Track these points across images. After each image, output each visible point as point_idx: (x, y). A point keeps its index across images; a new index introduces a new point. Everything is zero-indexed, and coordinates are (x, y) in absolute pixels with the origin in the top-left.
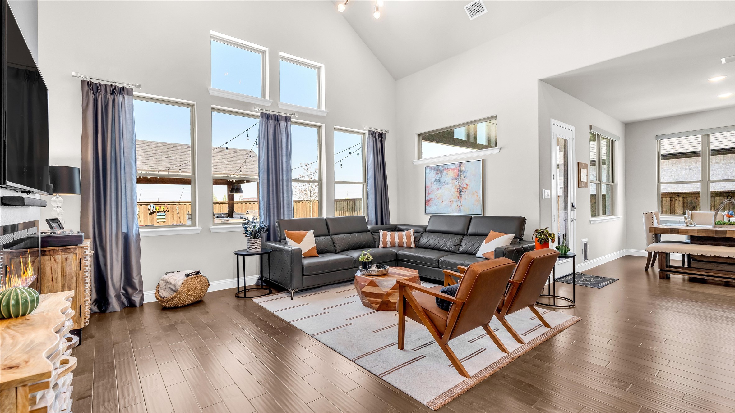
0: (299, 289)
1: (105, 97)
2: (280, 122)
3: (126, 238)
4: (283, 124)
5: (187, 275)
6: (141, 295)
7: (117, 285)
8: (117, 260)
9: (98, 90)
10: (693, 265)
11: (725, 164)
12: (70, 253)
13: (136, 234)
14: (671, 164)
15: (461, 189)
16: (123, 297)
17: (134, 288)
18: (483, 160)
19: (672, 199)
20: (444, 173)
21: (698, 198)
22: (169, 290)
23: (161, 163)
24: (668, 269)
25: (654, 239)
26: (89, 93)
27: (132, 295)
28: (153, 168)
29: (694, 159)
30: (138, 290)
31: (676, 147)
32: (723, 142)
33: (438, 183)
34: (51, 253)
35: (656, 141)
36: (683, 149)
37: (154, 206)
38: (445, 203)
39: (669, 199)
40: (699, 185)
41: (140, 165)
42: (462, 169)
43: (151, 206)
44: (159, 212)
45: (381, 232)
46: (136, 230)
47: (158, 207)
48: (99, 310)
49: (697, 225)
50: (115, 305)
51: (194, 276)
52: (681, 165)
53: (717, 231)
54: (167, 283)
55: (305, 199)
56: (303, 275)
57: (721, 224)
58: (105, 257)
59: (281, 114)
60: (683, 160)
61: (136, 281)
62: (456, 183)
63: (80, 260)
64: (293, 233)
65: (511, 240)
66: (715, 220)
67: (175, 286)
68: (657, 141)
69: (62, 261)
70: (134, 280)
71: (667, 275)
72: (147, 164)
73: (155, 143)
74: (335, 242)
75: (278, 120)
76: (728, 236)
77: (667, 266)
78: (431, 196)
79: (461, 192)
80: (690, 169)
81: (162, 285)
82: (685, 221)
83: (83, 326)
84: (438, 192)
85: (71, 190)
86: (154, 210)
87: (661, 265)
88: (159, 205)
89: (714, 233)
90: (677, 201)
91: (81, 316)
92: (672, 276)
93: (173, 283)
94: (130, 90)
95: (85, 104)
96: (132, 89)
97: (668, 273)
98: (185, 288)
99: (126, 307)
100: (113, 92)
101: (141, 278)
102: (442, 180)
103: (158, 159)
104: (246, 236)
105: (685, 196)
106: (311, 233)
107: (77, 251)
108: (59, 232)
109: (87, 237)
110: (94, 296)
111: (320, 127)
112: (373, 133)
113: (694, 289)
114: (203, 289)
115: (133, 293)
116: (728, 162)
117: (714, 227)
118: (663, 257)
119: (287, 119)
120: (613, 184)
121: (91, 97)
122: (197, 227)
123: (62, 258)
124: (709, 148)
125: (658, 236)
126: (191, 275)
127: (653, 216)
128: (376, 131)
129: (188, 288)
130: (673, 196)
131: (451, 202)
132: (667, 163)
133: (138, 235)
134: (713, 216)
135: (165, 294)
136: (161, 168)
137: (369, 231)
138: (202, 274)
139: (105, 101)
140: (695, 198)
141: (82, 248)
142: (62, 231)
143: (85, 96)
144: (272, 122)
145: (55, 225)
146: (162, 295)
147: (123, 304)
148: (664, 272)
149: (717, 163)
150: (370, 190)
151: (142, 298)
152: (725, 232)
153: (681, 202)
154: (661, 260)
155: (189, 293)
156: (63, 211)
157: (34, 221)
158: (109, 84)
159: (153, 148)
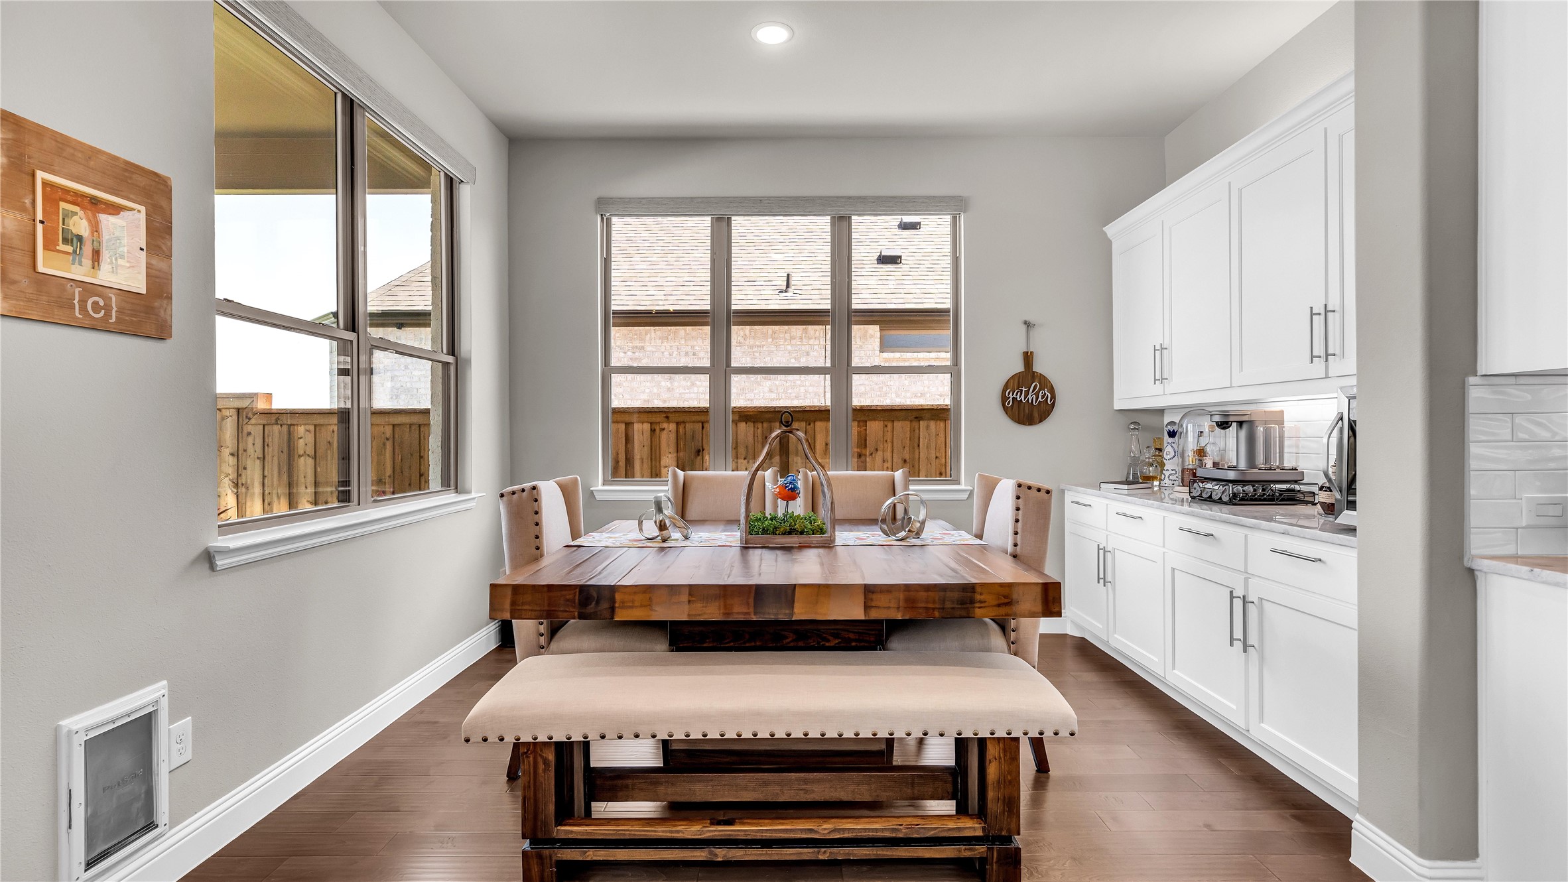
11: (751, 347)
19: (654, 426)
21: (705, 425)
29: (700, 331)
31: (669, 298)
32: (749, 297)
35: (600, 216)
36: (681, 302)
39: (647, 426)
40: (705, 383)
52: (678, 344)
53: (759, 593)
66: (748, 518)
68: (603, 215)
80: (694, 354)
89: (752, 600)
90: (665, 432)
105: (680, 419)
116: (757, 343)
124: (728, 305)
130: (658, 420)
132: (653, 335)
140: (701, 425)
153: (673, 436)
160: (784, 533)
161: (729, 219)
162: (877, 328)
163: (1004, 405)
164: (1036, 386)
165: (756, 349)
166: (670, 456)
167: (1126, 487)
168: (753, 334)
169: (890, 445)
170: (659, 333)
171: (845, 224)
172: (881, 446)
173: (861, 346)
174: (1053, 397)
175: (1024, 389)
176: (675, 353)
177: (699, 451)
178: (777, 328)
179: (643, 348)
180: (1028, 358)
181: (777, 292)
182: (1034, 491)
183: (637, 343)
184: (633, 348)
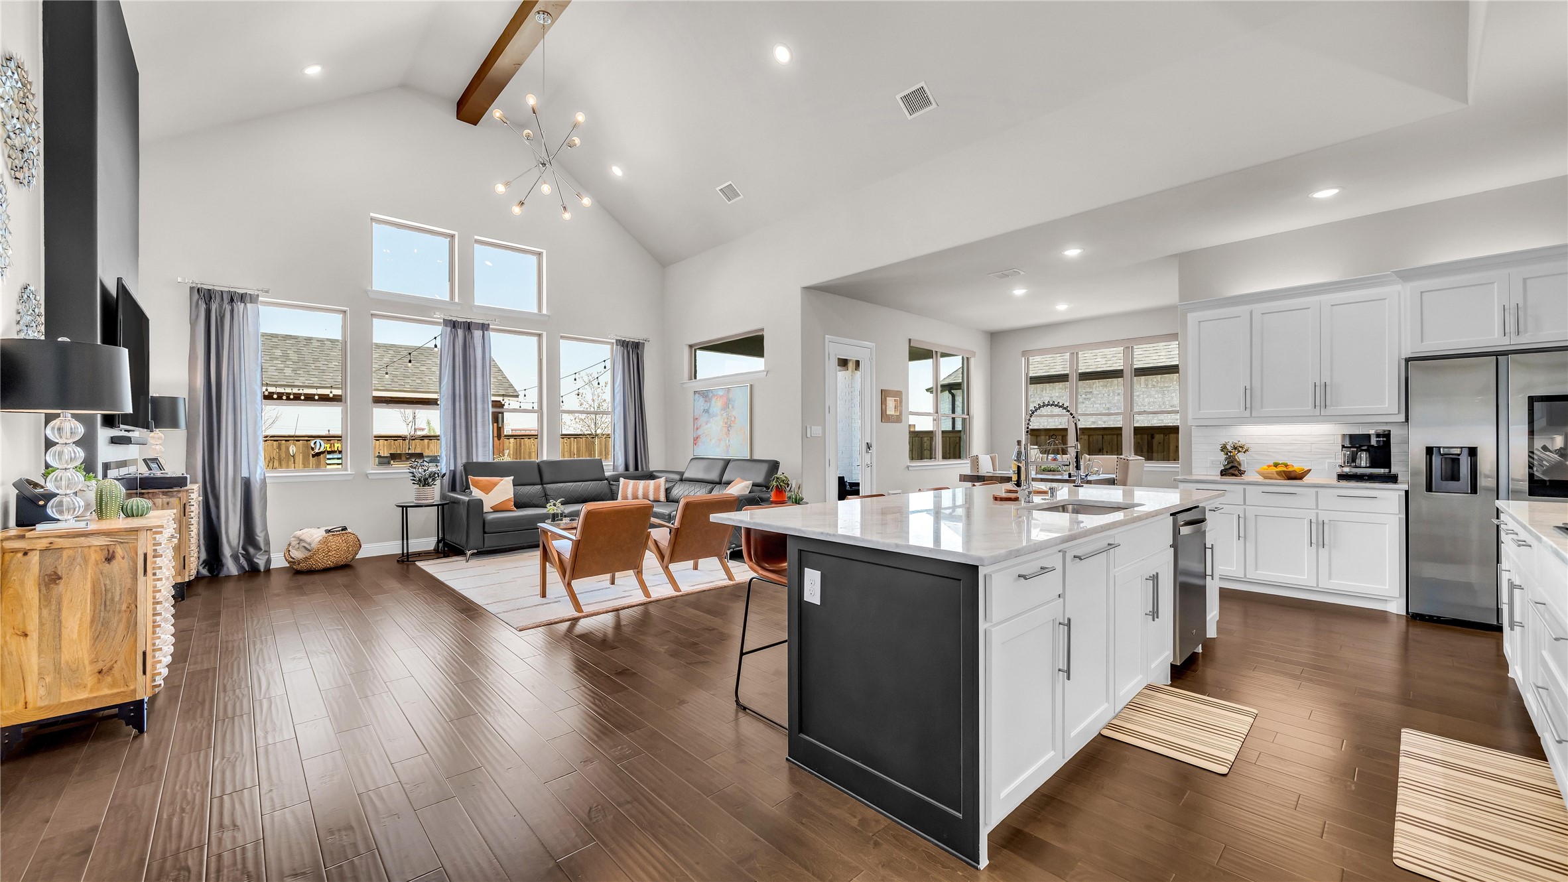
0: (479, 550)
1: (221, 306)
2: (473, 331)
3: (247, 485)
4: (477, 334)
5: (328, 531)
6: (267, 557)
7: (234, 542)
8: (235, 511)
9: (211, 298)
11: (1162, 388)
12: (172, 496)
13: (260, 479)
15: (729, 423)
16: (242, 560)
17: (258, 548)
18: (751, 386)
20: (713, 401)
22: (304, 550)
23: (326, 374)
26: (200, 302)
27: (254, 556)
28: (312, 382)
29: (1116, 381)
30: (262, 549)
32: (1161, 357)
33: (707, 414)
34: (150, 495)
35: (1023, 359)
37: (321, 441)
38: (713, 441)
40: (1120, 418)
41: (290, 378)
42: (731, 396)
43: (315, 443)
44: (329, 453)
45: (622, 480)
46: (261, 474)
47: (329, 445)
48: (210, 573)
50: (231, 568)
51: (338, 533)
54: (300, 540)
55: (586, 433)
56: (485, 532)
58: (218, 507)
59: (473, 321)
61: (260, 538)
62: (725, 415)
63: (185, 504)
64: (481, 481)
65: (748, 488)
67: (310, 544)
68: (1025, 357)
69: (163, 505)
70: (257, 538)
72: (301, 375)
73: (318, 341)
74: (548, 493)
75: (469, 329)
78: (700, 432)
79: (729, 427)
81: (294, 543)
83: (187, 580)
84: (706, 426)
85: (174, 424)
86: (322, 450)
88: (330, 440)
91: (184, 568)
93: (308, 540)
94: (255, 296)
95: (194, 317)
96: (258, 295)
98: (323, 546)
99: (246, 571)
100: (232, 300)
101: (267, 535)
102: (711, 411)
103: (321, 368)
104: (414, 483)
106: (508, 481)
107: (180, 495)
108: (158, 474)
109: (194, 482)
110: (203, 556)
111: (540, 335)
112: (624, 344)
114: (350, 549)
115: (256, 554)
116: (1166, 385)
119: (484, 327)
120: (967, 417)
121: (203, 307)
122: (349, 472)
123: (162, 502)
124: (1132, 365)
126: (333, 532)
128: (627, 340)
129: (329, 546)
131: (720, 440)
133: (264, 481)
135: (297, 554)
136: (325, 382)
137: (607, 479)
138: (349, 530)
139: (220, 312)
141: (187, 491)
142: (163, 472)
143: (194, 307)
144: (460, 332)
145: (153, 465)
146: (293, 556)
147: (243, 567)
149: (1154, 386)
150: (617, 423)
151: (269, 561)
155: (330, 553)
156: (163, 450)
157: (126, 461)
158: (227, 289)
159: (314, 349)
161: (1077, 354)
168: (1163, 380)
170: (1101, 383)
171: (1130, 350)
176: (1111, 394)
179: (1091, 392)
183: (1088, 390)
184: (1086, 392)
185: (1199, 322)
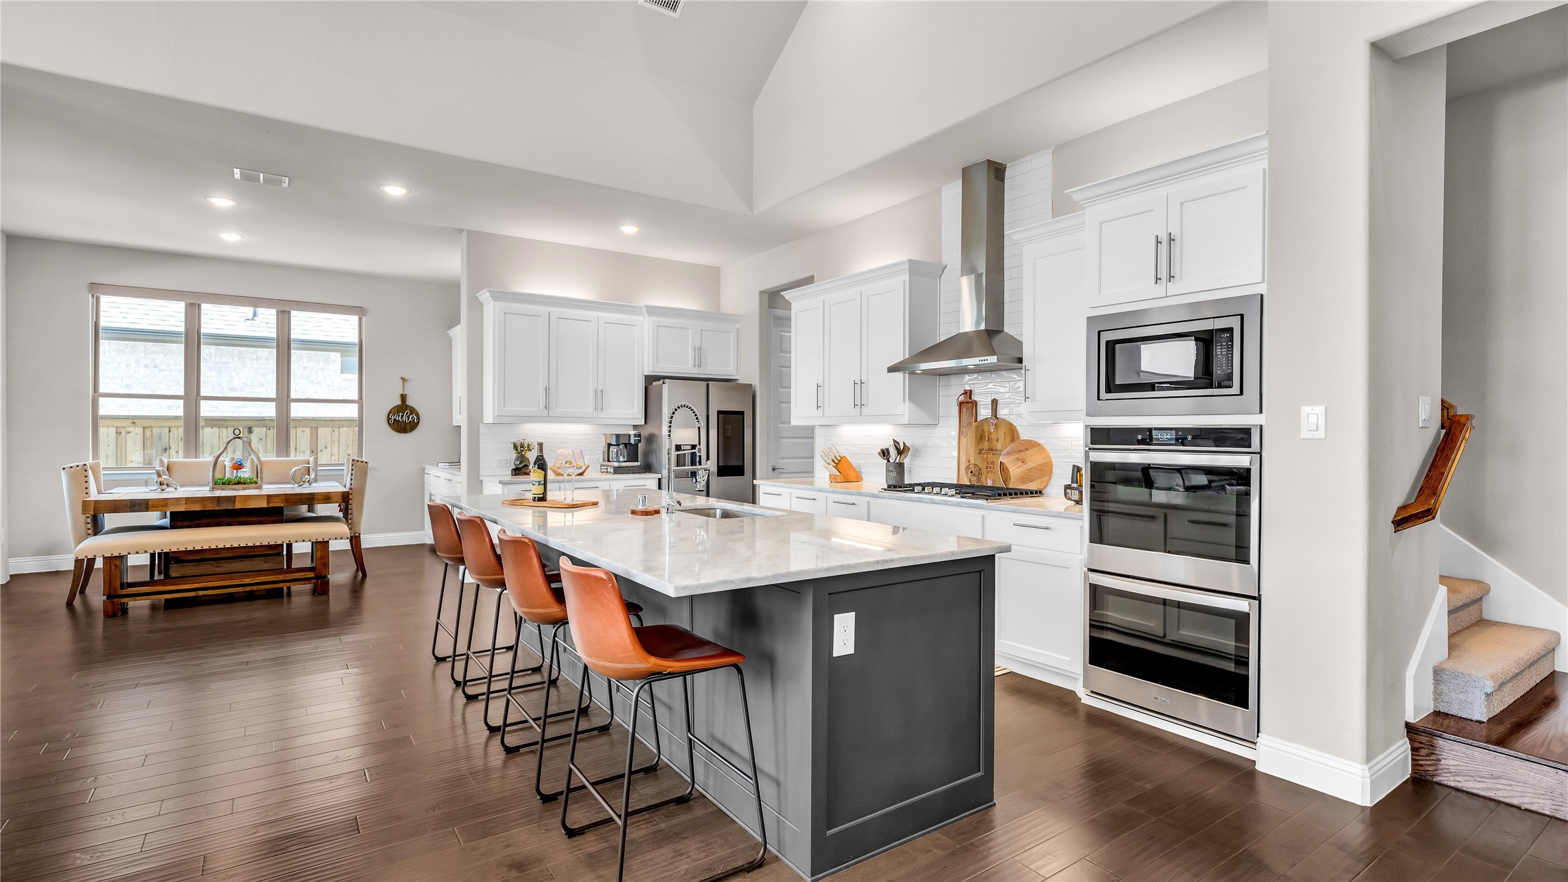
10: (175, 571)
14: (115, 351)
24: (124, 592)
25: (89, 526)
35: (90, 295)
39: (112, 430)
40: (178, 404)
49: (182, 486)
53: (219, 499)
57: (223, 484)
60: (141, 346)
66: (213, 477)
68: (93, 295)
71: (122, 604)
76: (238, 506)
77: (123, 586)
80: (155, 367)
82: (157, 482)
87: (110, 586)
89: (216, 502)
90: (131, 434)
92: (132, 603)
97: (124, 600)
105: (147, 425)
113: (181, 624)
116: (223, 360)
117: (213, 489)
118: (113, 567)
124: (199, 329)
125: (99, 518)
127: (88, 474)
130: (123, 425)
134: (211, 469)
140: (167, 429)
148: (116, 600)
152: (232, 499)
153: (139, 438)
154: (110, 575)
160: (235, 484)
161: (199, 305)
162: (338, 354)
163: (388, 422)
164: (408, 413)
165: (222, 366)
166: (136, 453)
167: (448, 464)
169: (337, 444)
171: (287, 315)
172: (330, 444)
173: (324, 368)
174: (418, 418)
175: (401, 414)
177: (166, 449)
178: (243, 349)
180: (403, 397)
181: (243, 319)
182: (360, 463)
185: (505, 313)
